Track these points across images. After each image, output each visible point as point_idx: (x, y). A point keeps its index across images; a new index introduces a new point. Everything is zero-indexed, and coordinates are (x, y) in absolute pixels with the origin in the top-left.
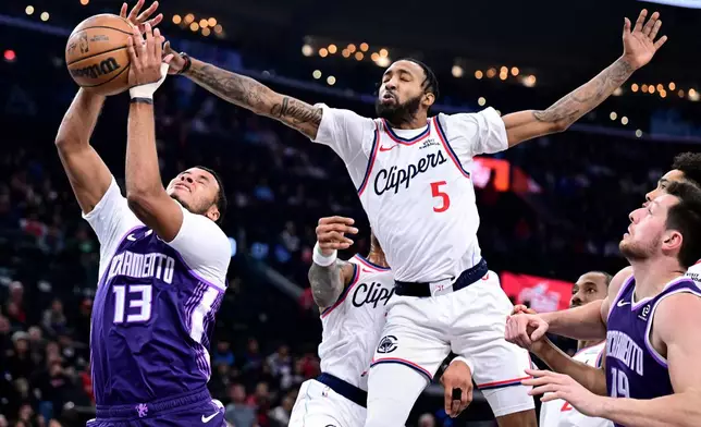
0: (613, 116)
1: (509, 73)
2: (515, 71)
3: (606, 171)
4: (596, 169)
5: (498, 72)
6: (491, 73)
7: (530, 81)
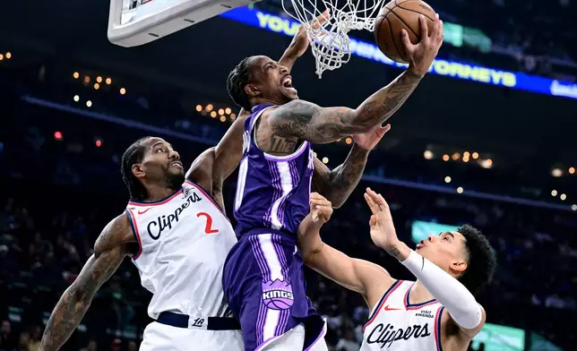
0: (554, 193)
1: (471, 157)
2: (475, 155)
3: (548, 237)
4: (540, 236)
5: (462, 156)
6: (456, 157)
7: (487, 164)
